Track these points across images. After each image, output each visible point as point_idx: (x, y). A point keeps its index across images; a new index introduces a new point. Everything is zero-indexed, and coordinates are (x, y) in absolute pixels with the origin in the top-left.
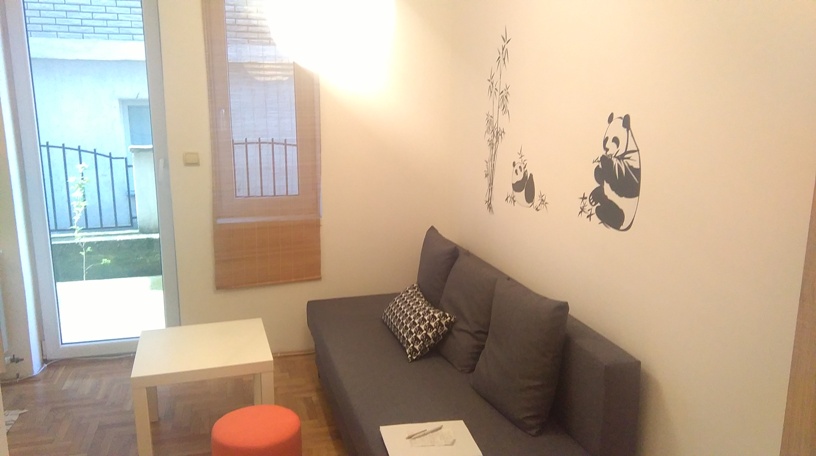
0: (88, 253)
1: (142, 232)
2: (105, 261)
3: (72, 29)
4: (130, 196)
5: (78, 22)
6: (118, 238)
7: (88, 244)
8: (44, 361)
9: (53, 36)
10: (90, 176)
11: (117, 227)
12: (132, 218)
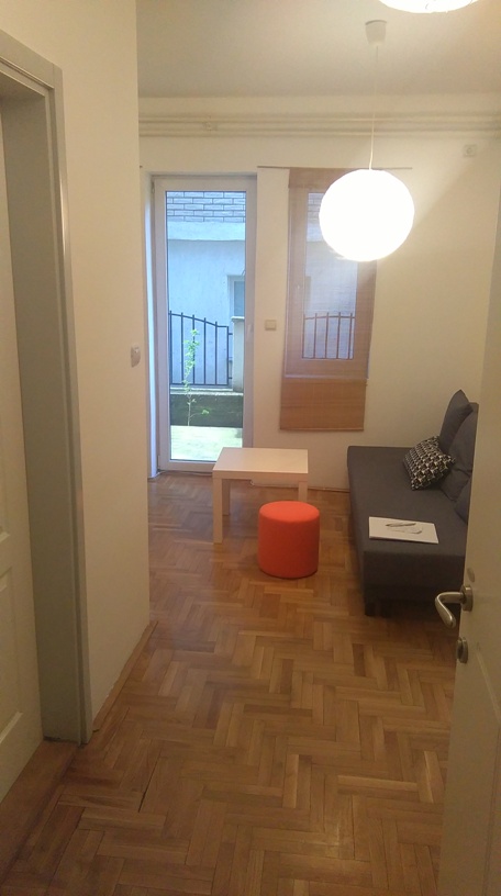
0: (192, 404)
1: (235, 391)
2: (204, 411)
3: (196, 213)
4: (229, 362)
5: (201, 207)
6: (217, 394)
7: (193, 396)
8: (158, 470)
9: (181, 220)
10: (200, 340)
11: (216, 385)
12: (229, 378)
